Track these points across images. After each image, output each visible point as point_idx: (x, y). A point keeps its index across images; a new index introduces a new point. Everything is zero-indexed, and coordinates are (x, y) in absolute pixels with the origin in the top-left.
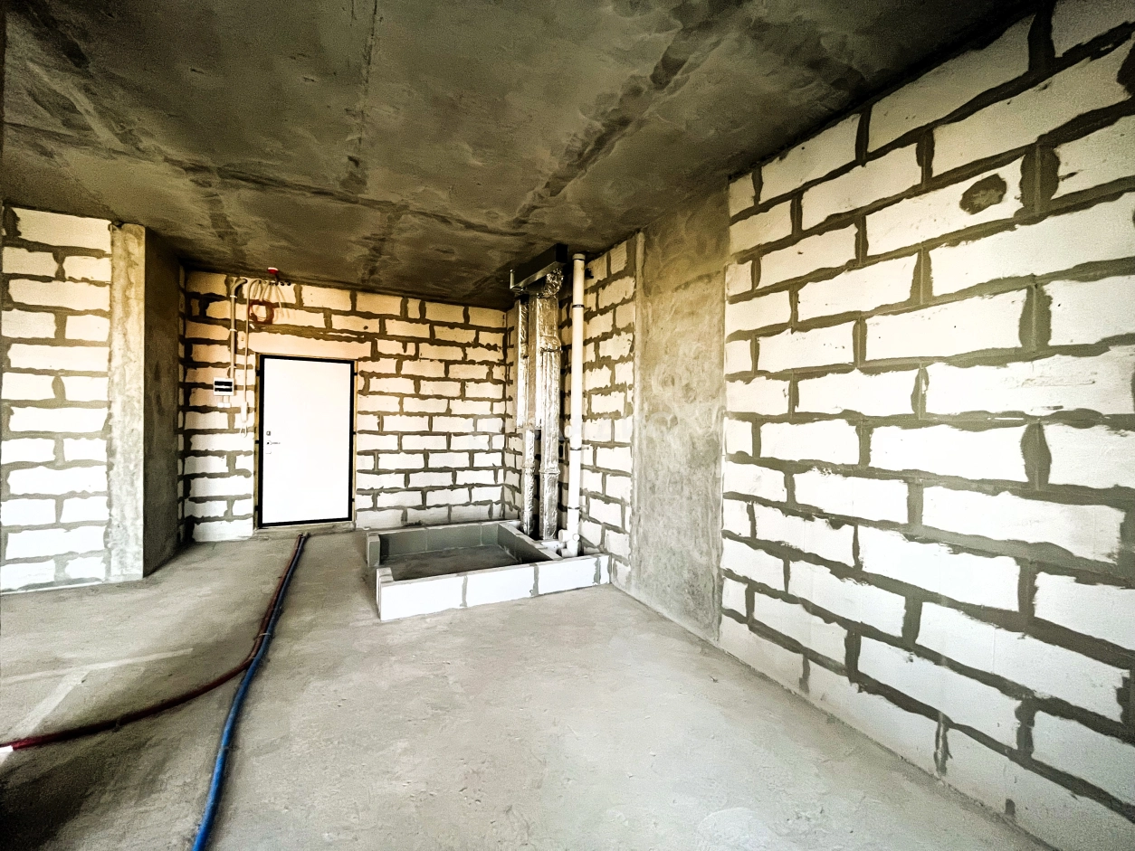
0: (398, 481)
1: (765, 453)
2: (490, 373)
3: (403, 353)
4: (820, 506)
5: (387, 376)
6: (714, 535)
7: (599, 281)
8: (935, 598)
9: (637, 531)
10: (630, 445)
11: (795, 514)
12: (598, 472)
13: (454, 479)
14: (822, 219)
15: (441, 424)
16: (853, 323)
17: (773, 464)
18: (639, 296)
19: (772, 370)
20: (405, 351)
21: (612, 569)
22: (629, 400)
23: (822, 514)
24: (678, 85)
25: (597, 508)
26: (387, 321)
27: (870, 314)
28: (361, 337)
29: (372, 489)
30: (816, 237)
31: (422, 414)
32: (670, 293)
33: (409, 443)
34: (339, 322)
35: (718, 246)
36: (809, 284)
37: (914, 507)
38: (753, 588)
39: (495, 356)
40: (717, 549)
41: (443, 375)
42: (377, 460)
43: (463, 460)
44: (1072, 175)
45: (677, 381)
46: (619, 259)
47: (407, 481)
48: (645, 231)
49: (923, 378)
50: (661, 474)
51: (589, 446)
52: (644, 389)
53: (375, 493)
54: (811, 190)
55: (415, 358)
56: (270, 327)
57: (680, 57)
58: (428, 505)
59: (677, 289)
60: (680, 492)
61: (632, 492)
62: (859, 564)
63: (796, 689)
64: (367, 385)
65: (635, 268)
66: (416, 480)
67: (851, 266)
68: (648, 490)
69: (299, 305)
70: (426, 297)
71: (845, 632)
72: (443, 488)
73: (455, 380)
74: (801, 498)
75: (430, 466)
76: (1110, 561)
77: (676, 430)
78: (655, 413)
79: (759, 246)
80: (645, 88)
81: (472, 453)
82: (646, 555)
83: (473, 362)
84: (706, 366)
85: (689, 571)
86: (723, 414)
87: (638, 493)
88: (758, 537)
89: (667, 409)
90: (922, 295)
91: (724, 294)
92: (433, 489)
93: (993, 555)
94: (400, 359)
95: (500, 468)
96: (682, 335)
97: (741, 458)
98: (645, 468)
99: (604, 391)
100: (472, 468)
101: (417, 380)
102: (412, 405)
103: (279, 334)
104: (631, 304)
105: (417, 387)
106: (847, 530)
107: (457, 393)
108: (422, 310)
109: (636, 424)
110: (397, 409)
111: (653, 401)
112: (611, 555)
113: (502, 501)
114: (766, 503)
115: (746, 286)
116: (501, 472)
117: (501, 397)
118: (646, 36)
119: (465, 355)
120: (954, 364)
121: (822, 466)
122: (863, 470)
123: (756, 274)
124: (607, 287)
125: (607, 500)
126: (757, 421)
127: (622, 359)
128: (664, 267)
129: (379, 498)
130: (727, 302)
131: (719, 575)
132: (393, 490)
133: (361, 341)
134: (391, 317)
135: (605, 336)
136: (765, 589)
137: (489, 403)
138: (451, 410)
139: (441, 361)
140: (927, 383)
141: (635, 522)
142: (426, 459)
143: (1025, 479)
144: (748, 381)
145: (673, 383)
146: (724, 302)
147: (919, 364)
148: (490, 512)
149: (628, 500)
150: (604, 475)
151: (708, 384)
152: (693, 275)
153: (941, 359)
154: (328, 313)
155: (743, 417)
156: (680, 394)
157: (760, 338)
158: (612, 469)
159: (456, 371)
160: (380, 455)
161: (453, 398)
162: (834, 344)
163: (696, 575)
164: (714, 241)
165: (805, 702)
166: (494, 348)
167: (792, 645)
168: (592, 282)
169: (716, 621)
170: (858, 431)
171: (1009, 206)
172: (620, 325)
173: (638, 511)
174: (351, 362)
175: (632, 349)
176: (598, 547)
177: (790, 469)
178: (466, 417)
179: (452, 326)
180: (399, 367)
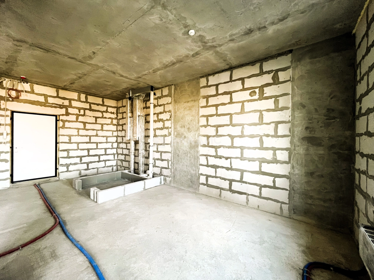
0: (78, 160)
1: (210, 144)
2: (112, 122)
3: (79, 113)
4: (223, 155)
5: (72, 122)
6: (197, 165)
7: (158, 97)
8: (246, 171)
9: (173, 168)
10: (170, 144)
11: (217, 158)
12: (159, 152)
13: (99, 159)
14: (223, 92)
15: (93, 139)
16: (230, 115)
17: (212, 147)
18: (173, 103)
19: (212, 125)
20: (80, 113)
21: (165, 180)
22: (170, 131)
23: (224, 157)
24: (197, 57)
25: (158, 163)
26: (72, 101)
27: (233, 114)
28: (61, 107)
29: (66, 164)
30: (221, 96)
31: (87, 136)
32: (183, 103)
33: (81, 146)
34: (51, 100)
35: (197, 93)
36: (220, 106)
37: (242, 153)
38: (207, 177)
39: (114, 116)
40: (198, 169)
41: (94, 122)
42: (68, 153)
43: (103, 152)
44: (266, 93)
45: (185, 126)
46: (166, 91)
47: (81, 160)
48: (175, 85)
49: (243, 128)
50: (181, 151)
51: (155, 145)
52: (175, 128)
53: (68, 166)
54: (220, 85)
55: (84, 115)
56: (17, 100)
57: (200, 53)
58: (89, 168)
59: (185, 102)
60: (187, 156)
61: (171, 157)
62: (231, 167)
63: (218, 197)
64: (64, 125)
65: (171, 95)
66: (84, 160)
67: (229, 103)
68: (177, 156)
69: (32, 92)
70: (87, 94)
71: (229, 182)
72: (95, 162)
73: (99, 124)
74: (219, 154)
75: (90, 154)
76: (272, 159)
77: (186, 139)
78: (179, 135)
79: (208, 95)
80: (190, 56)
81: (106, 149)
82: (176, 174)
83: (106, 118)
84: (194, 123)
85: (190, 176)
86: (199, 135)
87: (173, 157)
88: (209, 164)
89: (183, 134)
90: (242, 111)
91: (199, 106)
92: (91, 162)
93: (255, 161)
94: (78, 116)
95: (116, 154)
96: (187, 114)
97: (204, 146)
98: (176, 150)
99: (161, 129)
100: (106, 154)
101: (85, 123)
102: (82, 132)
103: (22, 103)
104: (170, 105)
105: (85, 126)
106: (229, 160)
107: (100, 128)
108: (86, 98)
109: (172, 138)
110: (77, 134)
111: (178, 132)
112: (164, 176)
113: (117, 165)
114: (210, 156)
115: (205, 104)
116: (116, 155)
117: (116, 130)
118: (195, 48)
119: (103, 115)
120: (248, 125)
121: (224, 147)
122: (232, 147)
123: (207, 102)
124: (161, 99)
125: (162, 160)
126: (208, 137)
127: (167, 120)
128: (181, 96)
129: (69, 167)
130: (200, 108)
131: (199, 175)
132: (75, 164)
133: (61, 108)
134: (74, 100)
135: (161, 113)
136: (211, 176)
137: (112, 132)
138: (98, 134)
139: (94, 117)
140: (244, 129)
141: (172, 165)
142: (89, 152)
143: (260, 147)
144: (206, 127)
145: (184, 127)
146: (199, 107)
147: (242, 125)
148: (113, 169)
149: (170, 159)
150: (161, 153)
151: (195, 128)
152: (190, 100)
153: (246, 124)
154: (46, 96)
155: (204, 136)
156: (186, 130)
157: (209, 117)
158: (164, 151)
159: (99, 121)
160: (70, 151)
161: (99, 130)
162: (225, 120)
163: (192, 176)
164: (196, 92)
165: (221, 199)
166: (113, 113)
167: (217, 188)
168: (156, 97)
169: (198, 187)
170: (231, 138)
171: (257, 97)
172: (166, 110)
173: (173, 162)
174: (56, 116)
175: (171, 117)
176: (159, 174)
177: (216, 148)
178: (103, 137)
179: (98, 105)
180: (77, 118)
